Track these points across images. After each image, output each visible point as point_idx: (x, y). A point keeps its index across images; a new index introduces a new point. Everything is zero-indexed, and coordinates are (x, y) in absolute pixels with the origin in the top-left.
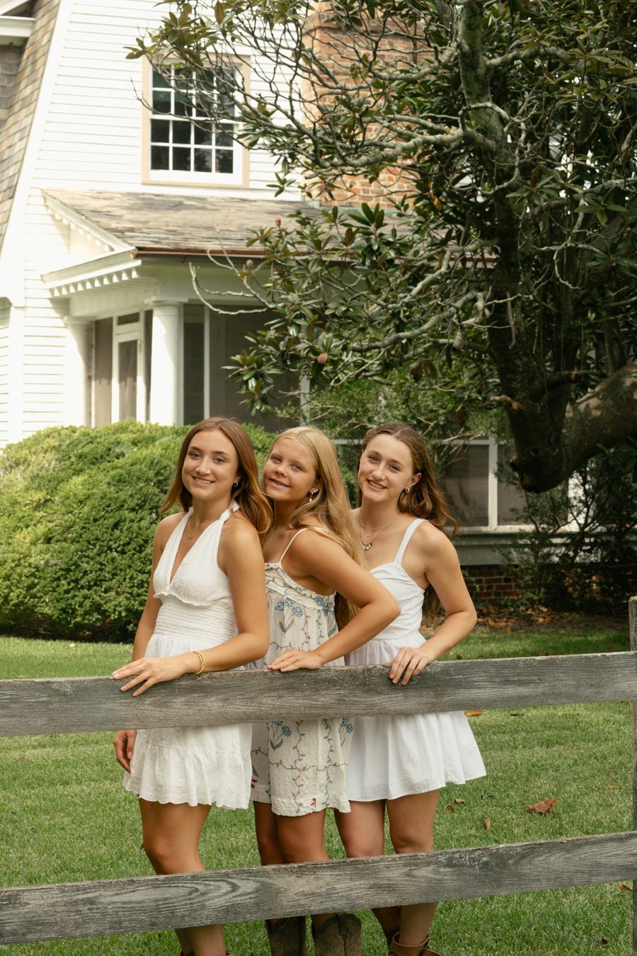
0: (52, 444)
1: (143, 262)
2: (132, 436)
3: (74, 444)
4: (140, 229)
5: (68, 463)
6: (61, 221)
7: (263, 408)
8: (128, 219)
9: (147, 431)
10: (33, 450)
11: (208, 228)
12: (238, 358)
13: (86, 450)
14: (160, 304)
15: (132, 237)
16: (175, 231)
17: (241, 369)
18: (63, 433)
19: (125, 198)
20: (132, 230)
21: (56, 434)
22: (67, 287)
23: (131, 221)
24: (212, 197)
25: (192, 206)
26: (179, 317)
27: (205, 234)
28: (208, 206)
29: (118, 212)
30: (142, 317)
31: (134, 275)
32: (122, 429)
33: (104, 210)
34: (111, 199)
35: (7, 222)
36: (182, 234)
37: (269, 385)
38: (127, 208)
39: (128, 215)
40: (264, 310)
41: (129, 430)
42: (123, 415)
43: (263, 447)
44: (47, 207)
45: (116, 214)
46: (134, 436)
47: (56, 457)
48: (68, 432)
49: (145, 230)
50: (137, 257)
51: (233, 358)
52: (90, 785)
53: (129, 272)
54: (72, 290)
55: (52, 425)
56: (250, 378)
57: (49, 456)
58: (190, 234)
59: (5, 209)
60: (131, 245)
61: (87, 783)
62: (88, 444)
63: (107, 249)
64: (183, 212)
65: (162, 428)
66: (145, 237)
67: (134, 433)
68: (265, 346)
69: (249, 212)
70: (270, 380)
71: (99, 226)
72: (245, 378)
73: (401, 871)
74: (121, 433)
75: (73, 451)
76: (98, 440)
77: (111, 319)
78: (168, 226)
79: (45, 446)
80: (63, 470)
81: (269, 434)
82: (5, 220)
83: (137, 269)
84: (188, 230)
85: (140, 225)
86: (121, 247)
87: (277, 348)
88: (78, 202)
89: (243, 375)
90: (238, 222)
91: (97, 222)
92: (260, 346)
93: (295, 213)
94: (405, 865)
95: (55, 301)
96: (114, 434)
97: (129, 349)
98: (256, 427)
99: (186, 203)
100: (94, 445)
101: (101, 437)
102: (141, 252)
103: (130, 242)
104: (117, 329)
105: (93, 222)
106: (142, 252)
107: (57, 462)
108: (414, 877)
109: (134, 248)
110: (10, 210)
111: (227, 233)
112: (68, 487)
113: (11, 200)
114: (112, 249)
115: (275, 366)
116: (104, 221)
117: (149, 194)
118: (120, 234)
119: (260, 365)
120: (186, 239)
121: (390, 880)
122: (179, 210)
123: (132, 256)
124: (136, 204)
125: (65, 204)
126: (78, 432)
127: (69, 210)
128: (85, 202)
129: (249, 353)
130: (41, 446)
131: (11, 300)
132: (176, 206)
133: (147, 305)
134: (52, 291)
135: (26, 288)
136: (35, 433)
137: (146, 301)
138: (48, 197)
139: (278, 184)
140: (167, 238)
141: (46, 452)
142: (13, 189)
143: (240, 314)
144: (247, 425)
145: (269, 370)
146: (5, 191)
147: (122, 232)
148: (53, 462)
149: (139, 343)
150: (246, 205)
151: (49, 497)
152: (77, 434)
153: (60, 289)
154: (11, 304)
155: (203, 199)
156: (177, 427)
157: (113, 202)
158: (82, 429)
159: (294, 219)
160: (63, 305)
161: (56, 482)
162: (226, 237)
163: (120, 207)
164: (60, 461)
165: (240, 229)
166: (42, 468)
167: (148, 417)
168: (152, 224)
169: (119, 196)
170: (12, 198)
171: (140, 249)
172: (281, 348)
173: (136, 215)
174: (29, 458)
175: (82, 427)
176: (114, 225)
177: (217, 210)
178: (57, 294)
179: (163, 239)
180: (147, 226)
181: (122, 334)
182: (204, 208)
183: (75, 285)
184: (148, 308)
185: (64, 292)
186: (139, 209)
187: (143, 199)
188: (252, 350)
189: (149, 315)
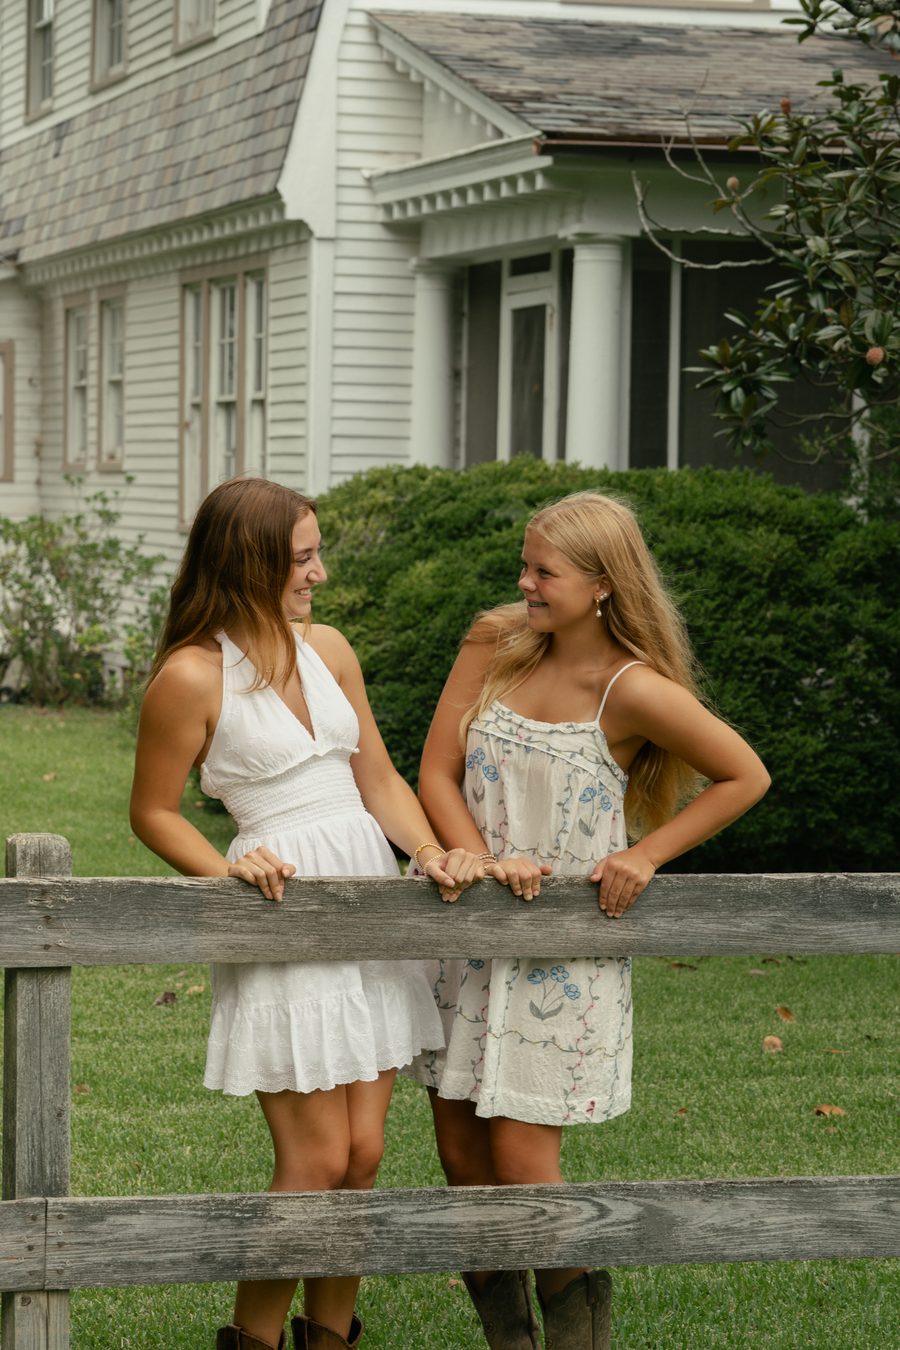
0: (381, 501)
1: (556, 162)
2: (527, 488)
3: (419, 503)
4: (553, 96)
5: (407, 536)
6: (407, 75)
7: (758, 445)
8: (532, 73)
9: (556, 479)
10: (346, 510)
11: (684, 93)
12: (713, 350)
13: (441, 513)
14: (586, 239)
15: (537, 112)
16: (619, 99)
17: (718, 373)
18: (402, 479)
19: (529, 32)
20: (537, 97)
21: (388, 482)
22: (417, 201)
23: (537, 79)
24: (697, 28)
25: (655, 46)
26: (623, 264)
27: (677, 104)
28: (688, 47)
29: (513, 60)
30: (555, 262)
31: (540, 183)
32: (511, 474)
33: (488, 55)
34: (502, 33)
35: (304, 76)
36: (633, 105)
37: (768, 400)
38: (531, 52)
39: (531, 66)
40: (769, 260)
41: (524, 475)
42: (517, 446)
43: (767, 513)
44: (380, 46)
45: (511, 63)
46: (531, 488)
47: (388, 523)
48: (411, 479)
49: (562, 98)
50: (544, 150)
51: (704, 352)
52: (415, 1093)
53: (529, 177)
54: (425, 208)
55: (381, 464)
56: (735, 389)
57: (374, 522)
58: (647, 104)
59: (301, 51)
60: (535, 126)
61: (410, 1090)
62: (445, 501)
63: (489, 131)
64: (639, 59)
65: (583, 474)
66: (560, 111)
67: (531, 482)
68: (760, 333)
69: (767, 58)
70: (770, 394)
71: (477, 88)
72: (726, 388)
73: (873, 1203)
74: (508, 482)
75: (417, 514)
76: (465, 494)
77: (498, 264)
78: (607, 88)
79: (366, 503)
80: (400, 549)
81: (780, 488)
82: (300, 72)
83: (545, 172)
84: (644, 96)
85: (553, 88)
86: (515, 132)
87: (784, 336)
88: (440, 41)
89: (722, 384)
90: (742, 78)
91: (472, 81)
92: (751, 332)
93: (831, 79)
94: (880, 1194)
95: (391, 226)
96: (494, 483)
97: (530, 322)
98: (758, 473)
99: (645, 40)
100: (457, 504)
101: (470, 488)
102: (553, 144)
103: (534, 121)
104: (509, 283)
105: (466, 80)
106: (554, 142)
107: (389, 534)
108: (893, 1213)
109: (538, 133)
110: (310, 53)
111: (720, 102)
112: (406, 581)
113: (312, 34)
114: (499, 134)
115: (779, 368)
116: (486, 78)
117: (576, 23)
118: (514, 104)
119: (754, 364)
120: (639, 116)
121: (854, 1216)
122: (630, 55)
123: (534, 148)
124: (550, 43)
125: (414, 45)
126: (430, 478)
127: (421, 54)
128: (453, 40)
129: (733, 344)
130: (360, 503)
131: (313, 226)
132: (625, 46)
133: (564, 240)
134: (388, 208)
135: (339, 204)
136: (349, 478)
137: (562, 234)
138: (380, 27)
139: (804, 17)
140: (603, 114)
141: (368, 516)
142: (316, 12)
143: (723, 268)
144: (741, 469)
145: (769, 374)
146: (301, 16)
147: (519, 101)
148: (383, 535)
149: (549, 311)
150: (761, 43)
151: (371, 598)
152: (428, 482)
153: (402, 204)
154: (311, 233)
155: (678, 32)
156: (612, 470)
157: (506, 40)
158: (438, 474)
159: (831, 89)
160: (407, 231)
161: (385, 572)
162: (716, 110)
163: (518, 50)
164: (393, 531)
165: (746, 93)
166: (362, 544)
167: (561, 451)
168: (577, 85)
169: (516, 26)
170: (314, 29)
171: (550, 135)
172: (791, 337)
173: (547, 68)
174: (339, 524)
175: (437, 468)
176: (504, 86)
177: (703, 55)
178: (397, 214)
179: (596, 114)
180: (568, 88)
181: (517, 296)
182: (678, 52)
183: (431, 198)
184: (565, 246)
185: (411, 212)
186: (554, 54)
187: (564, 33)
188: (738, 340)
189: (568, 258)
